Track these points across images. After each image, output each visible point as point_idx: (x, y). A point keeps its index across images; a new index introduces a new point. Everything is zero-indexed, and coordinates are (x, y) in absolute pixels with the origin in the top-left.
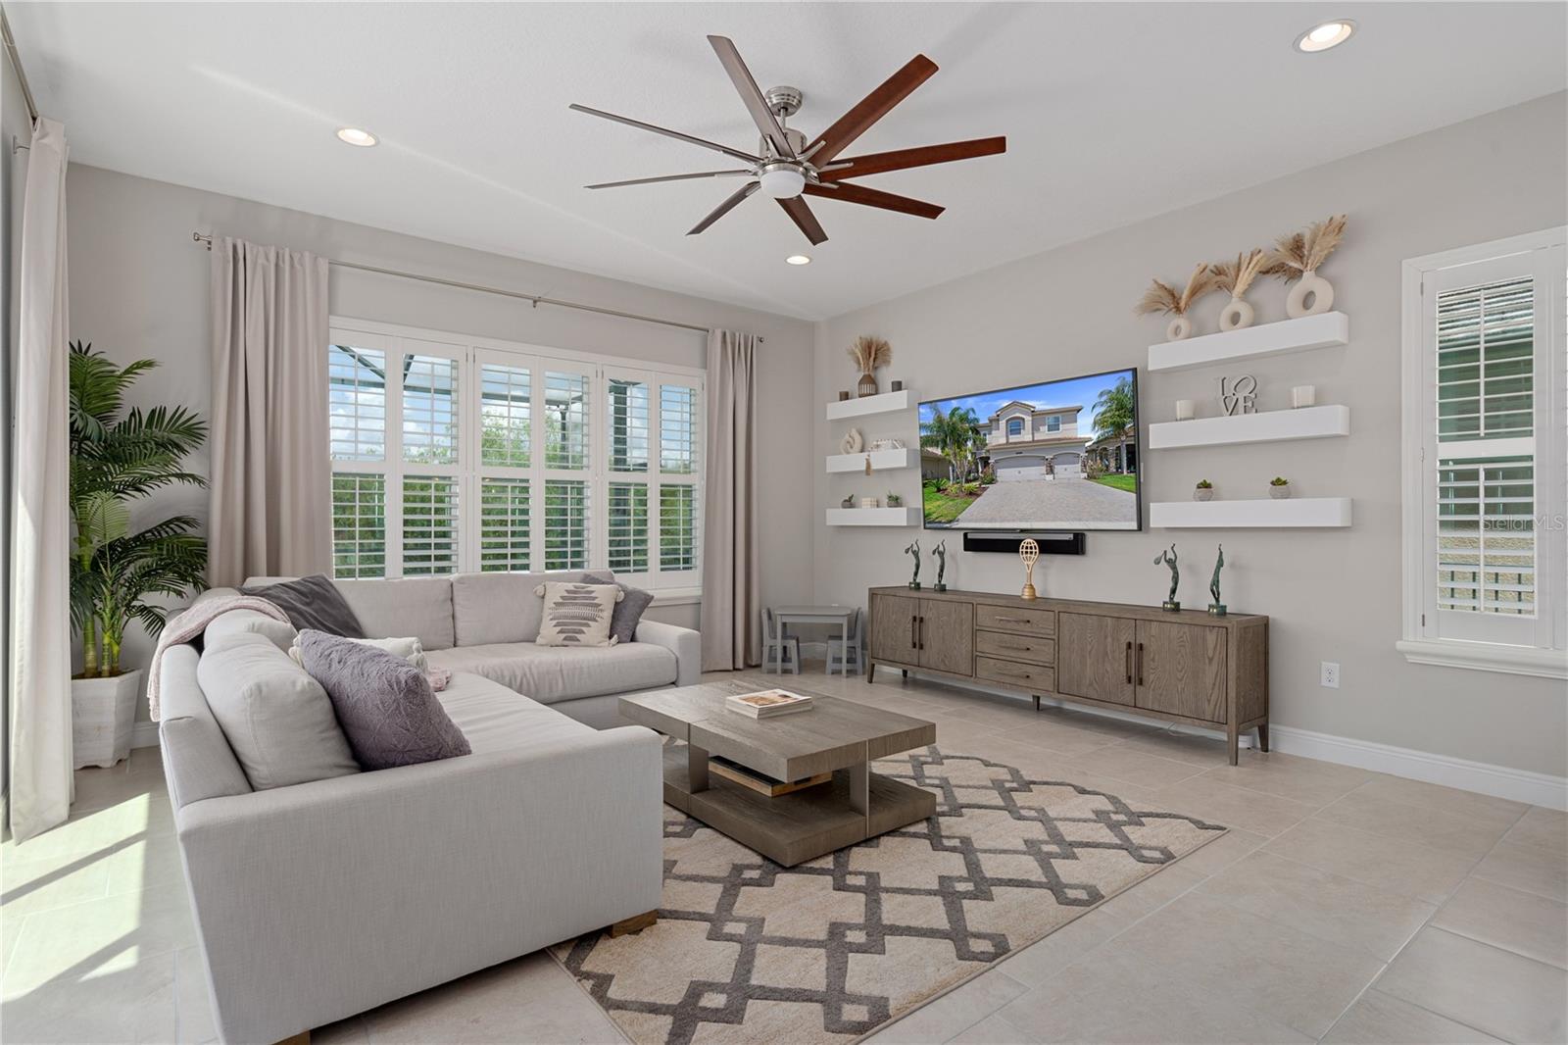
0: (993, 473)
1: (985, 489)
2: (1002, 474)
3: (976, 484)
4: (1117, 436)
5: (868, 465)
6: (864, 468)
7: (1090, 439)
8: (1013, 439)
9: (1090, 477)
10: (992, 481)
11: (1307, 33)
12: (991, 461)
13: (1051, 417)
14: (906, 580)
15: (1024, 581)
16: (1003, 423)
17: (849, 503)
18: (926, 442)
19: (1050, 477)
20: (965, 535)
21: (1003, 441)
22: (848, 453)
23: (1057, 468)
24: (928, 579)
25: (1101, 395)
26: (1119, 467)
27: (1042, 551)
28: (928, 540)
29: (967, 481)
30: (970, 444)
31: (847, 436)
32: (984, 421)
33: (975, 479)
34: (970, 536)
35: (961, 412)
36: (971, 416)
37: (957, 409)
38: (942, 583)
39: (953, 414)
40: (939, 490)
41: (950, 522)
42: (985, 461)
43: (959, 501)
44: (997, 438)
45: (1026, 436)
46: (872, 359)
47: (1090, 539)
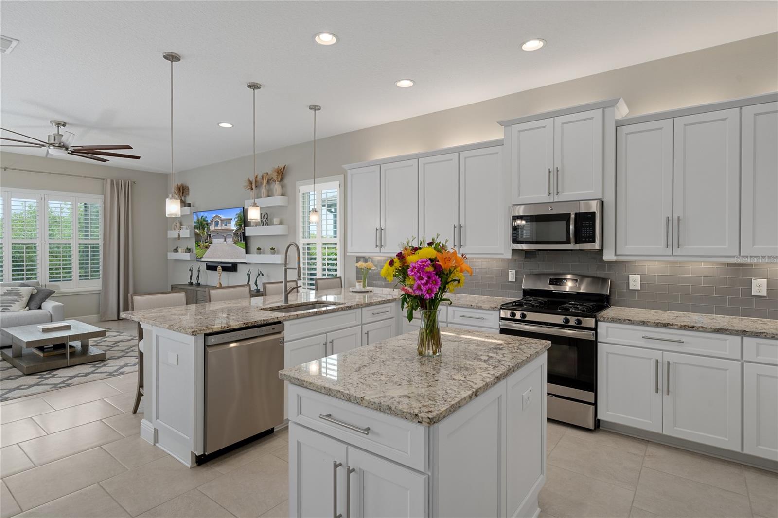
0: (212, 240)
1: (210, 246)
2: (215, 241)
3: (207, 244)
4: (240, 229)
5: (179, 235)
6: (177, 236)
7: (234, 230)
8: (217, 228)
9: (235, 243)
10: (211, 243)
11: (221, 123)
12: (211, 236)
13: (225, 221)
14: (187, 281)
15: (218, 282)
16: (214, 222)
17: (176, 250)
18: (196, 228)
19: (225, 242)
20: (207, 264)
21: (214, 229)
22: (175, 230)
23: (227, 239)
24: (194, 281)
25: (236, 215)
26: (241, 240)
27: (223, 270)
28: (196, 266)
29: (206, 243)
30: (206, 229)
31: (175, 223)
32: (209, 221)
33: (207, 242)
34: (208, 264)
35: (204, 217)
36: (206, 219)
37: (203, 216)
38: (199, 282)
39: (201, 218)
40: (198, 246)
41: (201, 258)
42: (210, 235)
43: (203, 250)
44: (212, 228)
45: (219, 228)
46: (181, 193)
47: (239, 266)
